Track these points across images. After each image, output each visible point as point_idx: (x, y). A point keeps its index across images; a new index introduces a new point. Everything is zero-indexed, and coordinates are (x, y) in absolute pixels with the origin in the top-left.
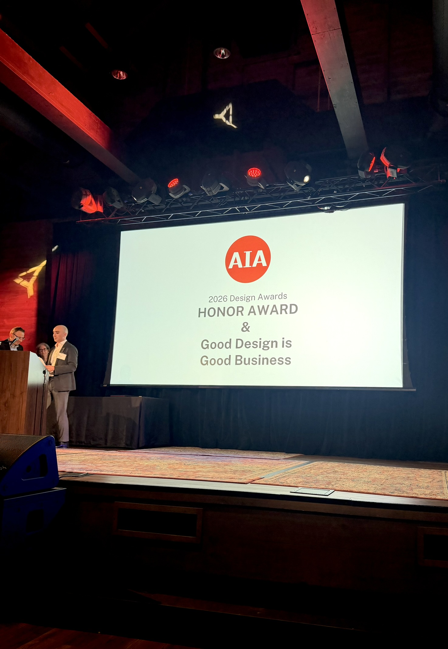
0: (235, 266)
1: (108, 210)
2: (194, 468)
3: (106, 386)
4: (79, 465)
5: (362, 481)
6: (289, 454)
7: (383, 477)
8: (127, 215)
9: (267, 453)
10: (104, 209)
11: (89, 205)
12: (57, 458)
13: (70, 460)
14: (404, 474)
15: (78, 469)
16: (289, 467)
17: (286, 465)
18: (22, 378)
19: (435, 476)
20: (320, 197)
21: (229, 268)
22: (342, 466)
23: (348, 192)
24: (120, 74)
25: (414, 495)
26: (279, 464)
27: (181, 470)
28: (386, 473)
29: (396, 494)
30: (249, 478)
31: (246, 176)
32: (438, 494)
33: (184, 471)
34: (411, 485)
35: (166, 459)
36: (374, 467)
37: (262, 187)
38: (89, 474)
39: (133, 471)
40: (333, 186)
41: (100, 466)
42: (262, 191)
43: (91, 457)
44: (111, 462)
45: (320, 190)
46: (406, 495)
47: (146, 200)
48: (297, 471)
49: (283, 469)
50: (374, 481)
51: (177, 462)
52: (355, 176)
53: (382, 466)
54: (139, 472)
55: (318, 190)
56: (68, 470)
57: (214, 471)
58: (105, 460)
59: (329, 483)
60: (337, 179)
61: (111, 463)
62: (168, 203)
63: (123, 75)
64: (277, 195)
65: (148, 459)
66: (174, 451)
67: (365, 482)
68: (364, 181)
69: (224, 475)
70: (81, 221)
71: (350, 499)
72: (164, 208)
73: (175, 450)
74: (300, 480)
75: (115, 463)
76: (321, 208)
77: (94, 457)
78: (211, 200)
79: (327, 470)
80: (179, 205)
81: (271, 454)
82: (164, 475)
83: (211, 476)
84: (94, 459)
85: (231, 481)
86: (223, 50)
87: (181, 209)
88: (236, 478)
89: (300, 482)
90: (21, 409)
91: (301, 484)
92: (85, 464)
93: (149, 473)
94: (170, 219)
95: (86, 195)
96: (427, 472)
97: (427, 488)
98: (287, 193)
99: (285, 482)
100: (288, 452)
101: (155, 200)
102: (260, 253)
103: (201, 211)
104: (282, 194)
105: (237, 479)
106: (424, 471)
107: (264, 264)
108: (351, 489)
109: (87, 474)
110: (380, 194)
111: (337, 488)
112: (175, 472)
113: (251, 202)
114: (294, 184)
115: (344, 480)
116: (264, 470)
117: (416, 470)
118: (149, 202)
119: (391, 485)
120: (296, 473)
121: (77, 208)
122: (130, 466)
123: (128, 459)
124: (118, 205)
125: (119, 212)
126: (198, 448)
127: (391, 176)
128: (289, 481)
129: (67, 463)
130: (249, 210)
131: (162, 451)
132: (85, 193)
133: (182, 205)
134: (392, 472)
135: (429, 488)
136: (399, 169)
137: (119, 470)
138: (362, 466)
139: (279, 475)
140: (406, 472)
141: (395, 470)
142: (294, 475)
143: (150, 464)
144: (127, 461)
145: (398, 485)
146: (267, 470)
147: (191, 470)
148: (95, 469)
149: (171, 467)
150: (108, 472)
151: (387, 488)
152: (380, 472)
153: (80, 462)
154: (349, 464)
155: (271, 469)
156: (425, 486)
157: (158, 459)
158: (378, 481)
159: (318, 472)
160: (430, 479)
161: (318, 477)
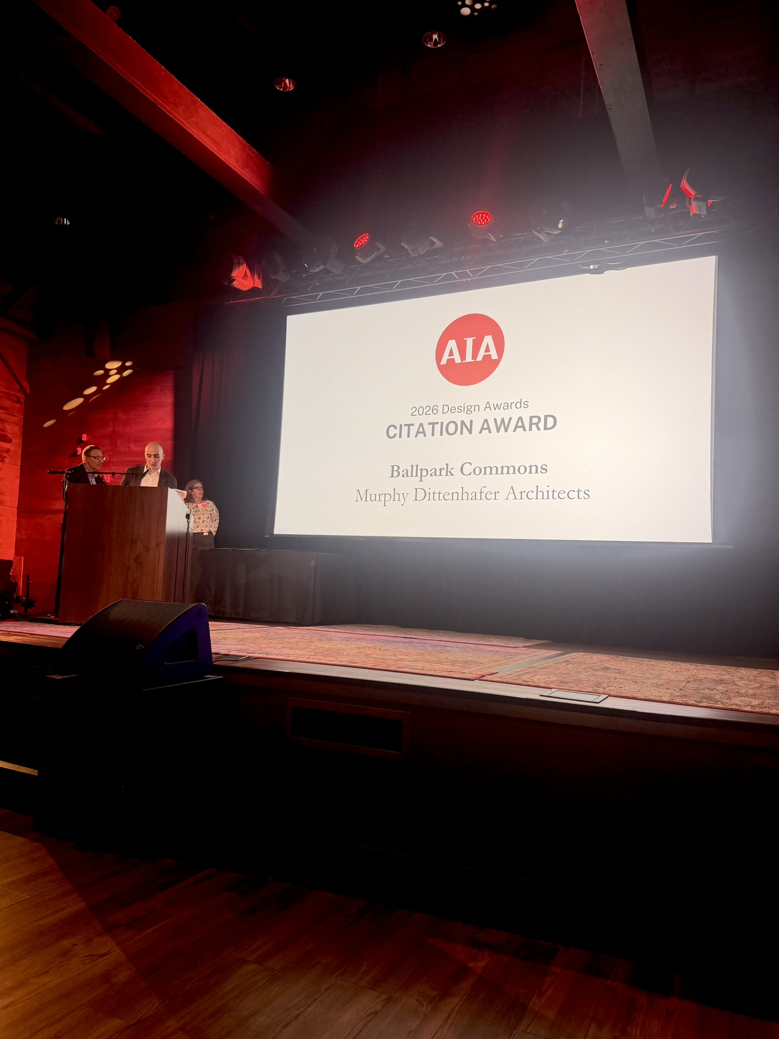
0: (451, 362)
1: (270, 286)
2: (395, 655)
3: (268, 536)
4: (237, 645)
5: (649, 684)
6: (533, 639)
7: (681, 678)
9: (496, 638)
10: (263, 283)
11: (243, 279)
12: (210, 634)
13: (224, 638)
14: (714, 675)
15: (236, 650)
16: (534, 658)
17: (529, 656)
18: (158, 525)
19: (764, 679)
20: (584, 250)
21: (441, 364)
22: (614, 660)
23: (628, 241)
24: (285, 84)
25: (731, 707)
26: (517, 654)
27: (376, 656)
28: (685, 673)
29: (702, 704)
30: (475, 672)
31: (468, 222)
32: (773, 706)
33: (381, 659)
34: (727, 691)
35: (353, 641)
36: (666, 663)
37: (493, 239)
38: (252, 657)
39: (310, 655)
40: (603, 233)
41: (266, 648)
42: (492, 245)
43: (251, 635)
45: (583, 239)
47: (322, 267)
48: (547, 665)
49: (524, 661)
50: (668, 683)
51: (369, 646)
52: (639, 216)
53: (678, 663)
54: (319, 657)
55: (580, 240)
56: (223, 652)
57: (422, 660)
58: (272, 640)
59: (598, 685)
60: (608, 221)
61: (279, 643)
62: (353, 270)
63: (290, 85)
64: (515, 248)
65: (329, 640)
66: (363, 630)
67: (654, 685)
68: (653, 222)
69: (438, 667)
70: (234, 302)
71: (635, 710)
72: (347, 279)
74: (553, 678)
75: (284, 644)
76: (584, 268)
77: (256, 634)
78: (416, 263)
79: (593, 665)
81: (505, 639)
83: (419, 666)
84: (256, 638)
85: (451, 676)
86: (436, 34)
87: (373, 279)
88: (456, 671)
89: (553, 682)
90: (157, 567)
92: (245, 644)
93: (332, 659)
94: (356, 295)
95: (239, 264)
96: (750, 673)
97: (754, 696)
98: (531, 245)
99: (530, 680)
101: (336, 267)
102: (488, 340)
103: (401, 281)
104: (523, 247)
105: (458, 673)
106: (746, 671)
107: (494, 356)
108: (634, 695)
109: (249, 658)
110: (679, 241)
111: (612, 693)
112: (368, 660)
113: (475, 263)
114: (543, 233)
115: (622, 681)
116: (497, 661)
117: (733, 669)
118: (325, 271)
119: (695, 690)
120: (544, 668)
121: (226, 283)
122: (306, 649)
123: (301, 638)
124: (283, 278)
125: (286, 289)
126: (398, 627)
127: (697, 213)
128: (536, 679)
129: (221, 642)
130: (472, 276)
131: (349, 630)
132: (237, 262)
133: (373, 273)
134: (695, 671)
135: (757, 696)
136: (710, 201)
137: (291, 653)
138: (646, 661)
139: (520, 669)
140: (716, 672)
141: (700, 668)
142: (542, 670)
143: (332, 647)
144: (300, 642)
145: (706, 691)
146: (502, 662)
147: (390, 657)
148: (259, 651)
149: (361, 653)
150: (277, 656)
151: (690, 696)
152: (677, 672)
153: (238, 642)
154: (625, 657)
155: (507, 661)
156: (749, 694)
157: (343, 640)
158: (675, 683)
159: (579, 667)
160: (756, 683)
161: (580, 676)
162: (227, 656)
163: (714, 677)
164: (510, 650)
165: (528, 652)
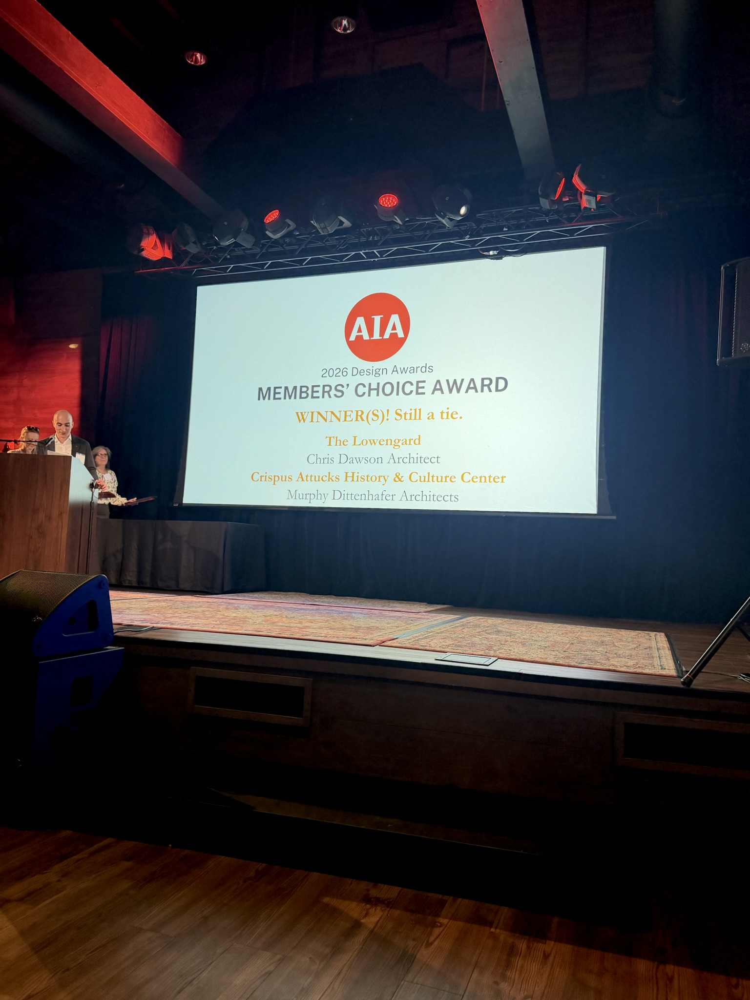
0: (359, 338)
1: (178, 256)
2: (300, 623)
3: (177, 505)
4: (141, 615)
5: (536, 646)
6: (432, 605)
7: (566, 640)
8: (206, 263)
9: (400, 603)
10: (173, 254)
11: (152, 248)
12: (111, 605)
13: (128, 608)
14: (596, 637)
15: (140, 621)
16: (433, 623)
17: (428, 621)
18: (61, 494)
19: (640, 640)
20: (484, 236)
21: (350, 340)
22: (507, 623)
23: (525, 229)
24: (196, 58)
25: (611, 668)
26: (418, 618)
27: (281, 624)
28: (571, 635)
29: (586, 665)
30: (377, 638)
31: (377, 206)
32: (646, 666)
33: (286, 627)
34: (606, 652)
35: (261, 609)
36: (554, 626)
37: (399, 221)
38: (155, 627)
39: (216, 625)
40: (502, 221)
41: (171, 617)
42: (399, 228)
43: (157, 604)
44: (185, 611)
45: (483, 226)
46: (599, 667)
47: (232, 241)
48: (445, 629)
49: (424, 626)
50: (554, 646)
51: (275, 613)
52: (535, 207)
53: (565, 625)
54: (225, 627)
55: (481, 227)
56: (126, 622)
57: (327, 628)
58: (177, 608)
59: (490, 648)
60: (507, 210)
61: (185, 613)
62: (264, 245)
63: (201, 59)
64: (420, 233)
65: (236, 608)
66: (271, 597)
67: (540, 647)
68: (547, 213)
69: (341, 634)
70: (141, 271)
71: (521, 672)
72: (258, 253)
73: (273, 596)
74: (449, 642)
75: (190, 613)
76: (484, 253)
77: (161, 603)
78: (326, 241)
79: (487, 628)
80: (280, 249)
81: (407, 605)
82: (259, 631)
83: (323, 634)
84: (162, 607)
85: (352, 642)
86: (345, 20)
87: (283, 254)
88: (358, 637)
89: (448, 646)
90: (60, 535)
91: (450, 648)
92: (149, 614)
93: (238, 628)
94: (267, 268)
95: (149, 234)
96: (629, 635)
97: (630, 657)
98: (435, 231)
99: (428, 645)
100: (430, 602)
101: (246, 241)
102: (395, 319)
103: (310, 258)
104: (428, 232)
105: (360, 639)
106: (624, 632)
107: (401, 334)
108: (522, 657)
109: (153, 629)
110: (571, 232)
111: (501, 655)
112: (274, 627)
113: (382, 245)
114: (446, 218)
115: (511, 644)
116: (398, 627)
117: (613, 631)
118: (236, 244)
119: (577, 652)
120: (442, 632)
121: (135, 252)
122: (211, 618)
123: (208, 607)
124: (193, 249)
125: (195, 260)
126: (305, 594)
127: (588, 206)
128: (434, 643)
129: (125, 612)
130: (379, 256)
131: (256, 598)
132: (147, 231)
133: (284, 248)
134: (579, 633)
135: (633, 657)
136: (599, 196)
137: (197, 623)
138: (535, 623)
139: (419, 634)
140: (599, 634)
141: (584, 630)
142: (439, 635)
143: (239, 615)
144: (207, 611)
145: (588, 653)
146: (403, 628)
147: (296, 625)
148: (164, 621)
149: (267, 621)
150: (181, 626)
151: (573, 657)
152: (563, 634)
153: (143, 612)
154: (517, 621)
155: (408, 626)
156: (627, 655)
157: (250, 608)
158: (559, 645)
159: (474, 631)
160: (633, 644)
161: (474, 639)
162: (130, 627)
163: (596, 639)
164: (412, 615)
165: (428, 617)
